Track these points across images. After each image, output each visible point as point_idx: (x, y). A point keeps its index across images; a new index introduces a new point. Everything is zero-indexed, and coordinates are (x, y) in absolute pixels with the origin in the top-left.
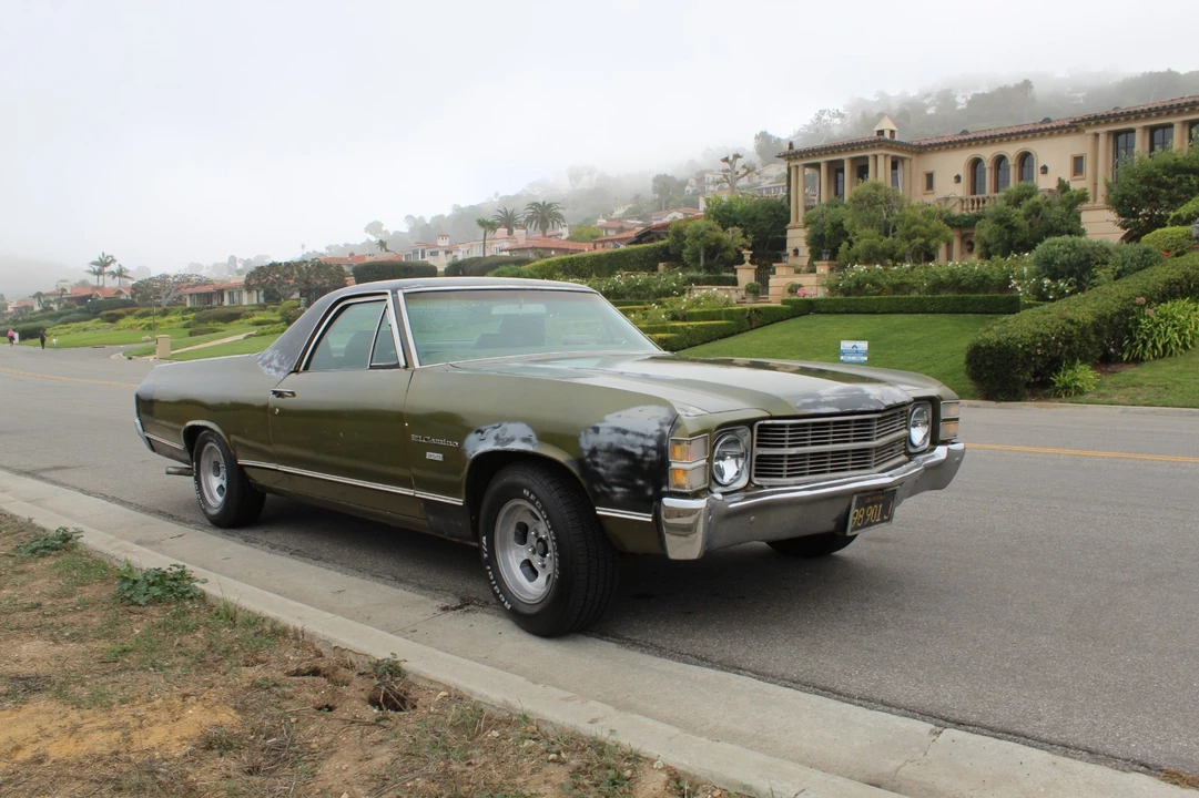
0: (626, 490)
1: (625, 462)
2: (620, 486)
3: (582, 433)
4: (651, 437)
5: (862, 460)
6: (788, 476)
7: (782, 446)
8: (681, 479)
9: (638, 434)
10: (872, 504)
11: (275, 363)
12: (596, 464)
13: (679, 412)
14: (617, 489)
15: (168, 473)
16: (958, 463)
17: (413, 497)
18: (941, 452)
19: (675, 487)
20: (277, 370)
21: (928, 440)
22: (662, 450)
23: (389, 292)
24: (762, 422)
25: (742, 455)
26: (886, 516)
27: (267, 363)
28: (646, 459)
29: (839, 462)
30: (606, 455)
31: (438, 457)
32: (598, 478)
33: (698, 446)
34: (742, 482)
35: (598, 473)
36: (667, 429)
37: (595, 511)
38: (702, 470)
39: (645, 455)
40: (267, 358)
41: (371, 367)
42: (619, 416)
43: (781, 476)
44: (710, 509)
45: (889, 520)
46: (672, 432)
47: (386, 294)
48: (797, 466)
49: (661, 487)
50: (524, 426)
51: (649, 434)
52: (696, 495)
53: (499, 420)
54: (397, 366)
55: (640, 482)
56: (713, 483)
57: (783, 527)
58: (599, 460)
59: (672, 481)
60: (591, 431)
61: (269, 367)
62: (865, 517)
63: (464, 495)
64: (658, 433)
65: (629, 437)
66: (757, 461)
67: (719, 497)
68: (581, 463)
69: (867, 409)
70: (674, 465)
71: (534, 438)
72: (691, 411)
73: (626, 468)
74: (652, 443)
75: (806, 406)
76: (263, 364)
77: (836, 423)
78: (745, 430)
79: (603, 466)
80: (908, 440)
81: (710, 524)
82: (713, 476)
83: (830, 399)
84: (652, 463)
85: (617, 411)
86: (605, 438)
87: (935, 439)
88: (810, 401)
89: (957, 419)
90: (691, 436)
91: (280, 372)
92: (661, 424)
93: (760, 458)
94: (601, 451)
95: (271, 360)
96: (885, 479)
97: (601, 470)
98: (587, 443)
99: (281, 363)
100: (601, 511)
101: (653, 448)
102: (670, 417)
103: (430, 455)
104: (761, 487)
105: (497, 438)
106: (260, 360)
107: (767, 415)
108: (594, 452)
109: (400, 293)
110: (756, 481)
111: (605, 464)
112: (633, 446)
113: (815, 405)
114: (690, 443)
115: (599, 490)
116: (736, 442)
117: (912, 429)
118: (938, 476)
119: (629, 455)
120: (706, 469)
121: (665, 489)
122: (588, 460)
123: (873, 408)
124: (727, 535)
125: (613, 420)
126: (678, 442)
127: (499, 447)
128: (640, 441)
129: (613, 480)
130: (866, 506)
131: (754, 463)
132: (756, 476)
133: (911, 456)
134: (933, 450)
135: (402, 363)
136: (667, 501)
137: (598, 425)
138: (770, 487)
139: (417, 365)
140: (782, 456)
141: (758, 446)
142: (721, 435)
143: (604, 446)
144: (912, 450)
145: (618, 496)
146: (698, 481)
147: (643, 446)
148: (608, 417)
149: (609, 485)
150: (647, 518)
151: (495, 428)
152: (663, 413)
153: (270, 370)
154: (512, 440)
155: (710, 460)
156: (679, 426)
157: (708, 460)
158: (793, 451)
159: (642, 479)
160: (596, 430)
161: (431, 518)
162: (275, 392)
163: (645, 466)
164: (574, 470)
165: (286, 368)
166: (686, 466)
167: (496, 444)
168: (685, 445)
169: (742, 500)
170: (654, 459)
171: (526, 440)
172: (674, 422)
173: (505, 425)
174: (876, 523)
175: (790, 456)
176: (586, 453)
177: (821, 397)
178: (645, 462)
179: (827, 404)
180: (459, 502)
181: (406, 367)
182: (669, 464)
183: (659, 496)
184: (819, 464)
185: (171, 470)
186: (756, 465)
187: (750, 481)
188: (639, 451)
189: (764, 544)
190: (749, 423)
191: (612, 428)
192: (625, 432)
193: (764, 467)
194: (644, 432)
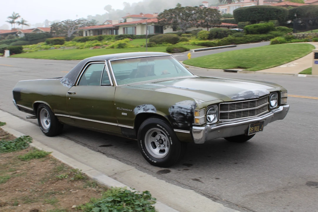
0: (182, 124)
1: (182, 116)
2: (180, 123)
3: (169, 108)
4: (189, 110)
5: (253, 113)
6: (229, 119)
7: (228, 110)
8: (198, 121)
9: (185, 109)
10: (256, 126)
11: (67, 82)
12: (174, 117)
13: (197, 102)
14: (180, 124)
15: (27, 118)
16: (287, 111)
17: (118, 126)
18: (281, 108)
19: (196, 123)
20: (68, 85)
21: (277, 104)
22: (192, 113)
23: (106, 61)
24: (221, 103)
25: (215, 113)
26: (261, 129)
27: (64, 82)
28: (188, 116)
29: (245, 114)
30: (176, 114)
31: (126, 114)
32: (174, 121)
33: (202, 112)
34: (216, 121)
35: (174, 119)
36: (193, 107)
37: (174, 130)
38: (204, 118)
39: (187, 114)
40: (64, 80)
41: (102, 85)
42: (180, 103)
43: (227, 119)
44: (206, 130)
45: (262, 130)
46: (195, 108)
47: (105, 61)
48: (233, 116)
49: (192, 124)
50: (152, 105)
51: (188, 108)
52: (202, 126)
53: (144, 104)
54: (110, 85)
55: (186, 122)
56: (207, 122)
57: (228, 133)
58: (174, 116)
59: (195, 122)
60: (172, 107)
61: (65, 83)
62: (254, 130)
63: (134, 125)
64: (191, 108)
65: (183, 109)
66: (220, 114)
67: (209, 126)
68: (169, 116)
69: (253, 98)
70: (195, 117)
71: (155, 109)
72: (200, 102)
73: (182, 118)
74: (189, 111)
75: (234, 98)
76: (63, 83)
77: (243, 102)
78: (216, 106)
79: (175, 118)
80: (270, 105)
81: (206, 133)
82: (207, 120)
83: (242, 95)
84: (189, 117)
85: (179, 102)
86: (176, 110)
87: (279, 104)
88: (235, 96)
89: (287, 97)
90: (200, 109)
91: (69, 86)
92: (192, 106)
93: (221, 114)
94: (175, 113)
95: (65, 81)
96: (259, 119)
97: (175, 119)
98: (171, 110)
99: (69, 82)
100: (175, 130)
101: (189, 113)
102: (194, 104)
103: (123, 114)
104: (221, 122)
105: (144, 109)
106: (61, 81)
107: (223, 101)
108: (173, 113)
109: (109, 61)
110: (220, 120)
111: (176, 117)
112: (184, 112)
113: (237, 98)
114: (200, 111)
115: (174, 124)
116: (214, 110)
117: (271, 101)
118: (280, 116)
119: (183, 115)
120: (205, 118)
121: (193, 124)
122: (171, 116)
123: (255, 97)
124: (212, 136)
125: (178, 104)
126: (197, 111)
127: (144, 112)
128: (186, 110)
129: (178, 121)
130: (254, 127)
131: (219, 115)
132: (220, 119)
133: (270, 110)
134: (278, 107)
135: (112, 84)
136: (194, 127)
137: (174, 106)
138: (224, 122)
139: (117, 85)
140: (228, 113)
141: (220, 110)
142: (209, 108)
143: (176, 112)
144: (271, 108)
145: (180, 126)
146: (202, 122)
147: (187, 112)
148: (177, 104)
149: (177, 123)
150: (188, 132)
151: (143, 106)
152: (192, 103)
153: (65, 85)
154: (148, 109)
155: (206, 116)
156: (197, 106)
157: (205, 115)
158: (231, 111)
159: (187, 121)
160: (173, 107)
161: (123, 132)
162: (69, 93)
163: (188, 118)
164: (167, 118)
165: (71, 84)
166: (199, 118)
167: (144, 111)
168: (199, 112)
169: (216, 126)
170: (190, 116)
171: (153, 110)
172: (195, 105)
173: (146, 105)
174: (257, 131)
175: (230, 113)
176: (171, 114)
177: (239, 95)
178: (187, 116)
179: (241, 97)
180: (132, 128)
181: (113, 86)
182: (194, 117)
183: (192, 126)
184: (239, 115)
185: (28, 117)
186: (220, 116)
187: (218, 120)
188: (185, 113)
189: (223, 138)
190: (218, 104)
191: (178, 107)
192: (181, 108)
193: (222, 116)
194: (187, 108)
